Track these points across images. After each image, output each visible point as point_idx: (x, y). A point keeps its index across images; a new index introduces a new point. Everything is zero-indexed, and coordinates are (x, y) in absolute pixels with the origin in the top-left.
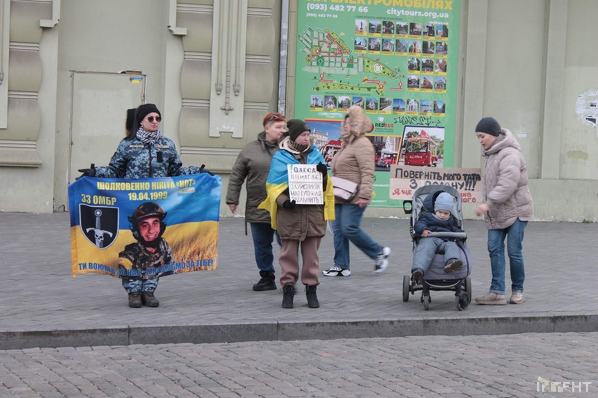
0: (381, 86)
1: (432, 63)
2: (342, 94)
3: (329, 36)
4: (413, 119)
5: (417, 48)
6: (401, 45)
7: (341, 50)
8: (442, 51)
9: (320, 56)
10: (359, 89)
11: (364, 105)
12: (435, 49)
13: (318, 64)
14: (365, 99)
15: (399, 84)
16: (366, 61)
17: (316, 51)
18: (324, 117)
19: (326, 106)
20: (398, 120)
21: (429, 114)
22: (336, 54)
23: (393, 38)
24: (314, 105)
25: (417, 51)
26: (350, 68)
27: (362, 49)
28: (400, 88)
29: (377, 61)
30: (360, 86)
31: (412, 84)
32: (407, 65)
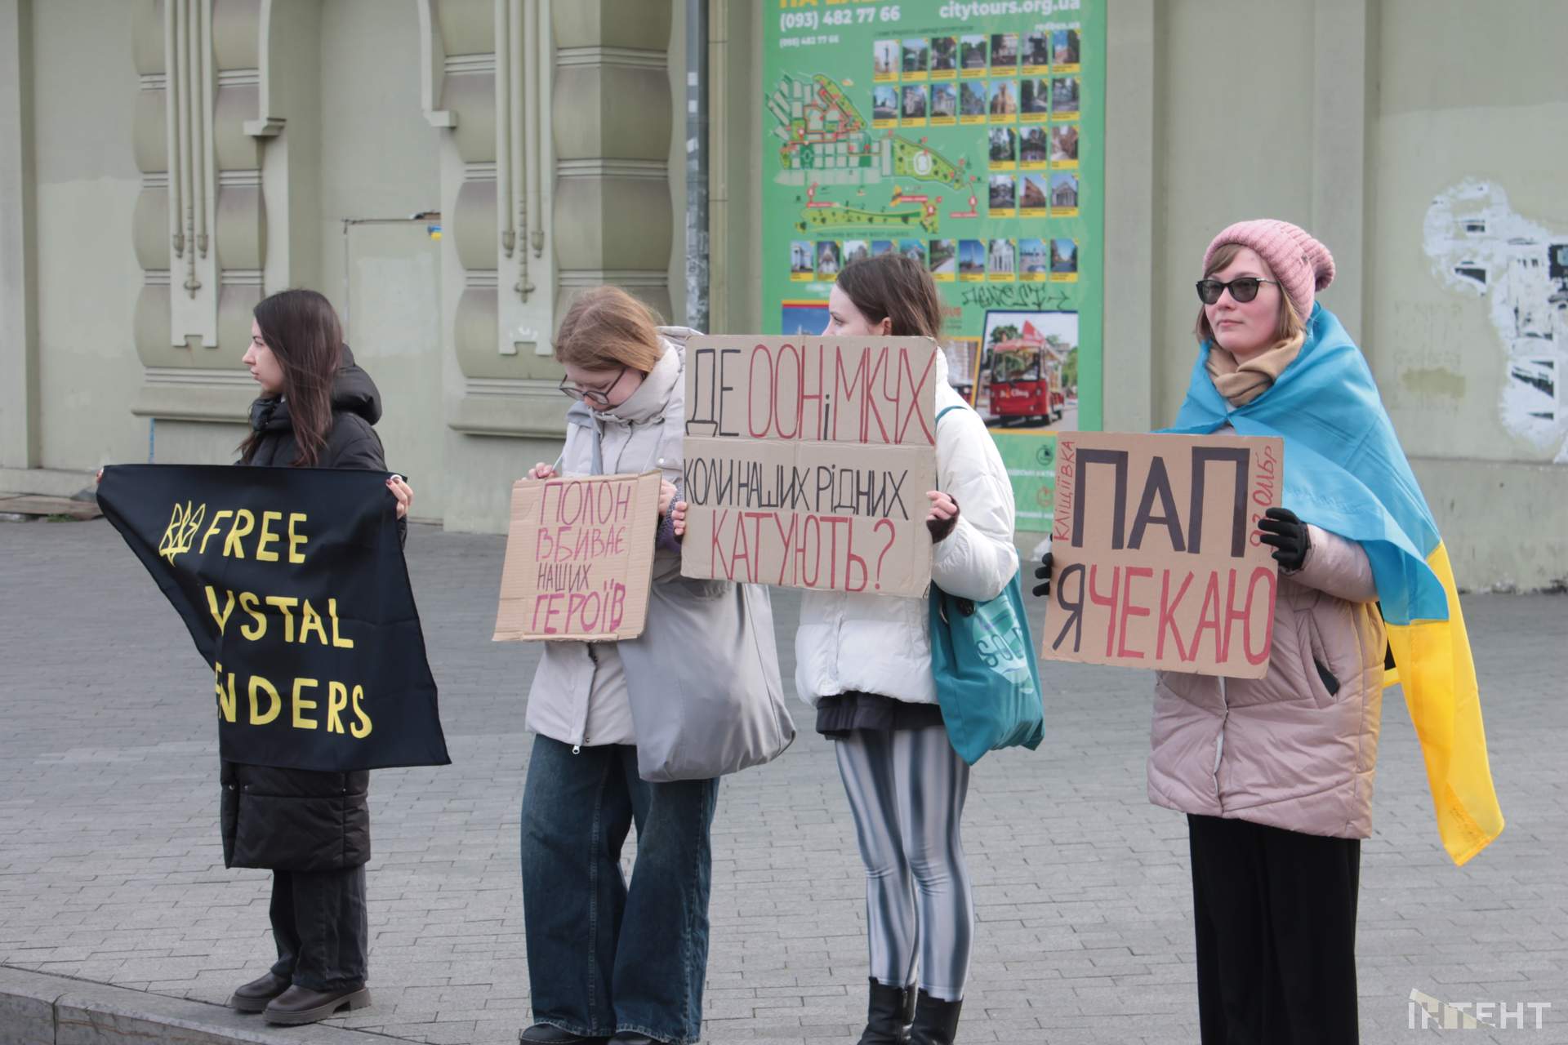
0: (931, 210)
1: (1043, 137)
2: (850, 236)
3: (823, 92)
4: (1003, 291)
5: (1008, 102)
6: (972, 95)
7: (848, 124)
8: (1067, 102)
9: (807, 143)
10: (885, 220)
12: (1050, 99)
13: (803, 163)
14: (897, 244)
15: (970, 201)
16: (897, 146)
17: (798, 132)
18: (818, 295)
19: (820, 269)
20: (970, 296)
21: (1041, 277)
22: (837, 134)
23: (953, 79)
24: (798, 268)
25: (1008, 108)
26: (865, 168)
27: (888, 116)
28: (973, 212)
29: (920, 144)
30: (886, 213)
31: (999, 200)
32: (985, 150)
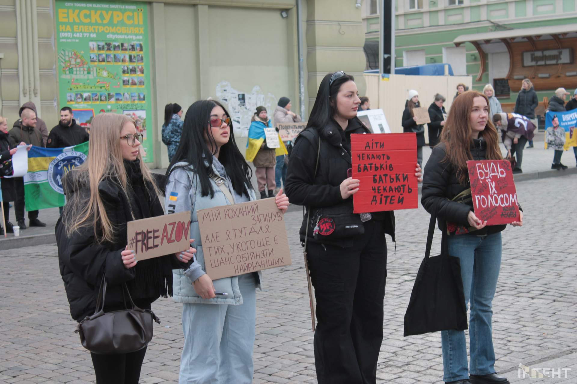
0: (108, 85)
1: (135, 68)
2: (85, 92)
3: (75, 54)
4: (127, 105)
5: (126, 59)
6: (117, 57)
8: (140, 60)
9: (71, 67)
10: (95, 88)
11: (99, 98)
12: (136, 60)
13: (70, 73)
14: (99, 94)
15: (118, 83)
16: (98, 69)
17: (68, 64)
18: (76, 108)
19: (77, 101)
20: (119, 107)
21: (137, 102)
22: (80, 65)
23: (112, 53)
24: (70, 100)
25: (126, 61)
26: (89, 75)
27: (95, 61)
28: (119, 86)
29: (104, 69)
30: (95, 86)
31: (125, 83)
32: (121, 71)
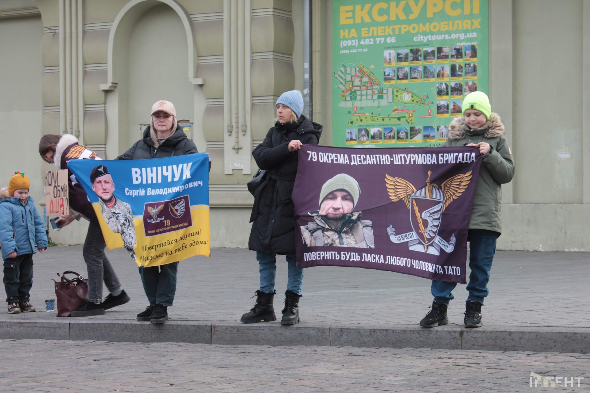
0: (411, 115)
1: (461, 86)
2: (373, 126)
3: (361, 71)
5: (445, 73)
6: (429, 71)
7: (372, 83)
8: (472, 72)
9: (353, 90)
10: (390, 120)
11: (394, 135)
12: (464, 71)
13: (351, 99)
14: (395, 129)
15: (428, 111)
16: (395, 91)
17: (349, 86)
19: (360, 139)
22: (367, 87)
23: (420, 64)
24: (349, 139)
25: (445, 75)
26: (380, 100)
27: (391, 79)
28: (430, 115)
29: (406, 90)
30: (390, 116)
31: (442, 110)
32: (435, 91)
